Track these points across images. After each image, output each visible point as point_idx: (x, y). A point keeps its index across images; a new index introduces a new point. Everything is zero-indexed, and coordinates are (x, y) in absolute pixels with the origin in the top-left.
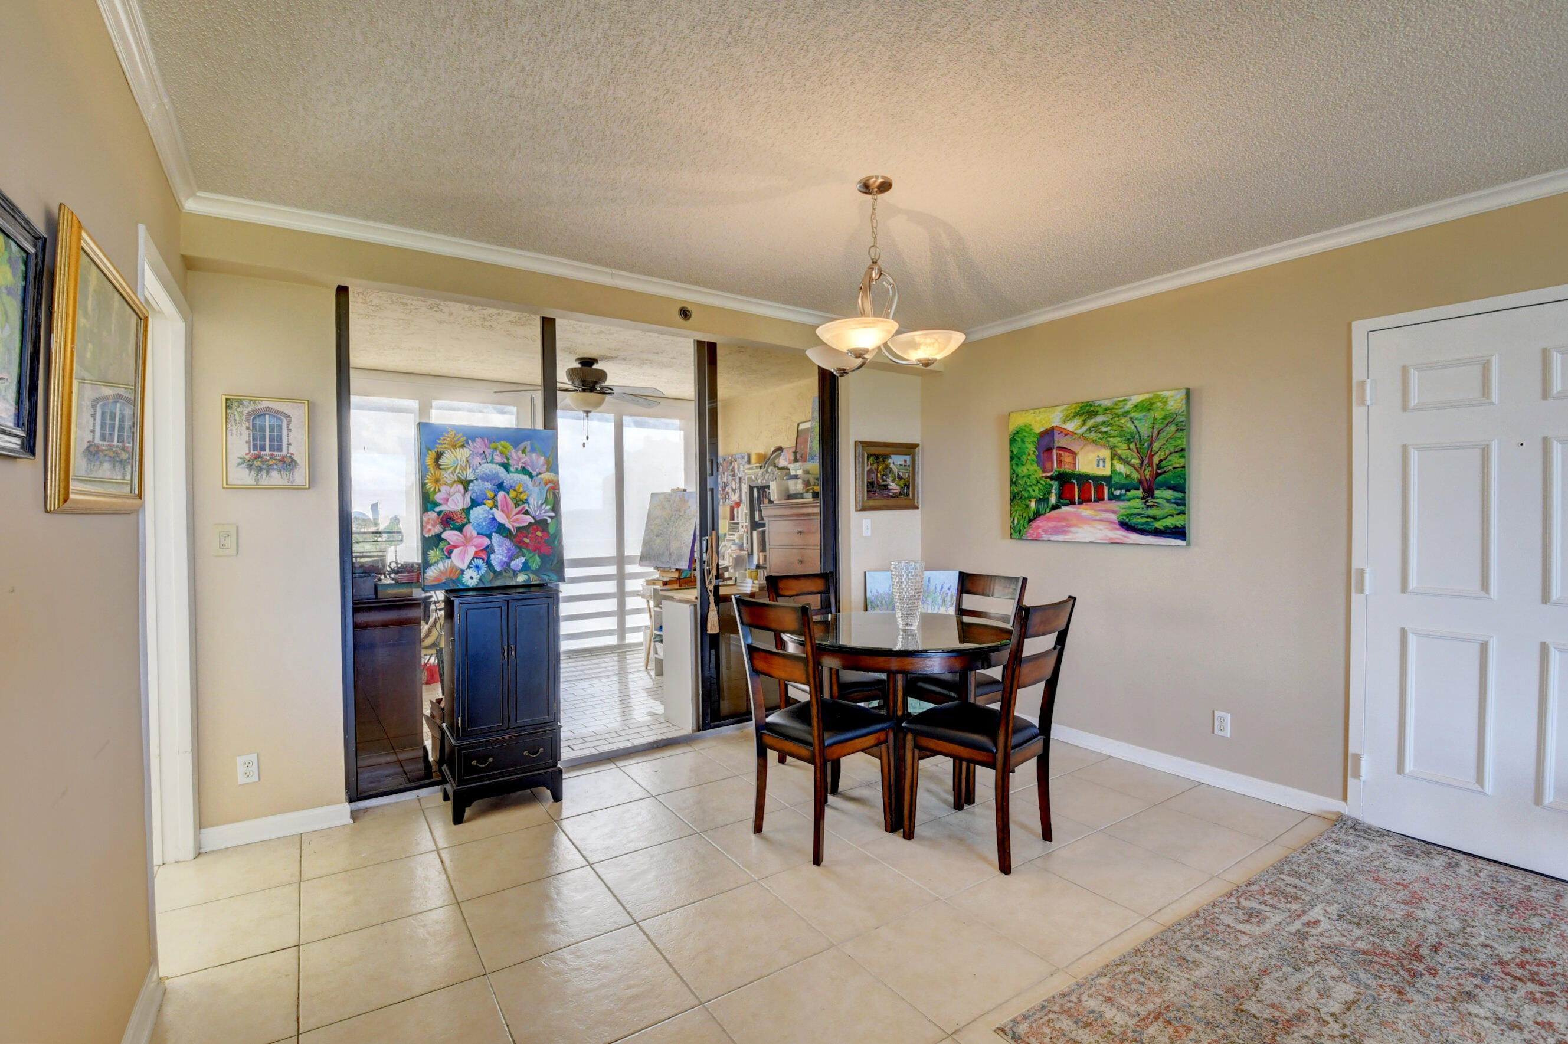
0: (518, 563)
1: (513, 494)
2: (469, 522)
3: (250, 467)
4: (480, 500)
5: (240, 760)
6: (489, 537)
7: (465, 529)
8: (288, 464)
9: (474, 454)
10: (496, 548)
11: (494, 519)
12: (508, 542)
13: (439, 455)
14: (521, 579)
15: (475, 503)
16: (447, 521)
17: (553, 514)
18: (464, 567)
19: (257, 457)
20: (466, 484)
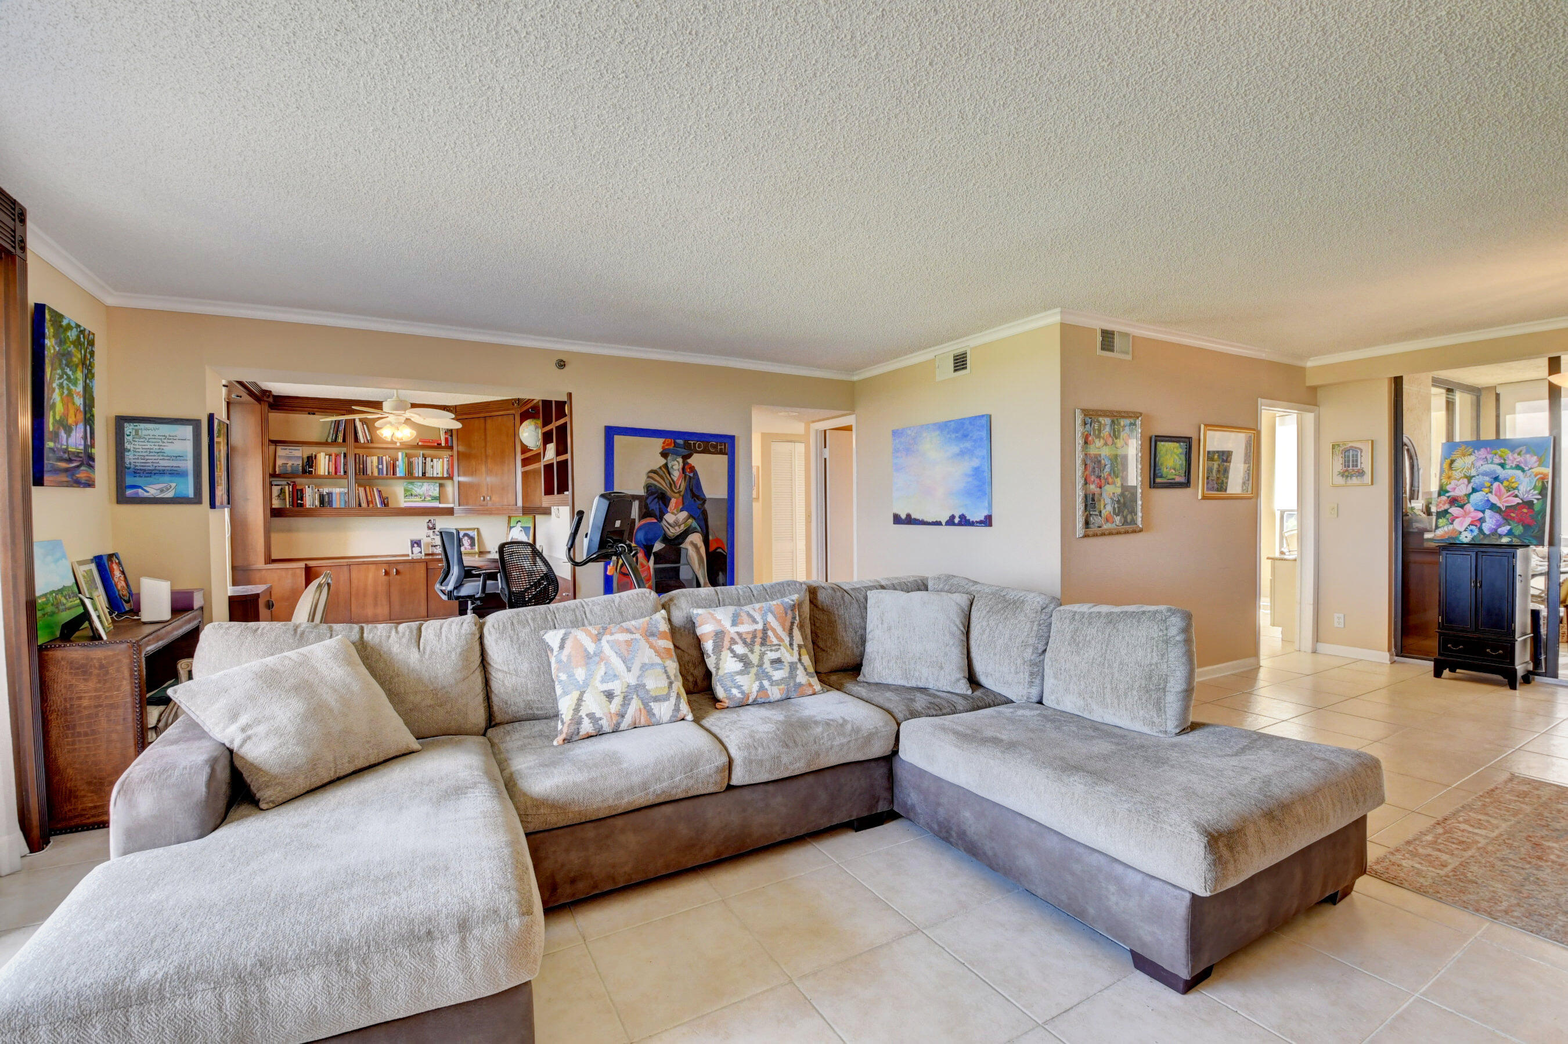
0: (1504, 529)
1: (1506, 483)
2: (1469, 502)
3: (1343, 476)
4: (1479, 488)
5: (1336, 615)
6: (1483, 512)
7: (1465, 507)
8: (1361, 473)
9: (1478, 459)
10: (1487, 519)
11: (1488, 500)
12: (1497, 516)
13: (1452, 462)
14: (1505, 540)
15: (1474, 490)
16: (1453, 501)
17: (1540, 497)
18: (1462, 530)
19: (1347, 471)
20: (1469, 478)
